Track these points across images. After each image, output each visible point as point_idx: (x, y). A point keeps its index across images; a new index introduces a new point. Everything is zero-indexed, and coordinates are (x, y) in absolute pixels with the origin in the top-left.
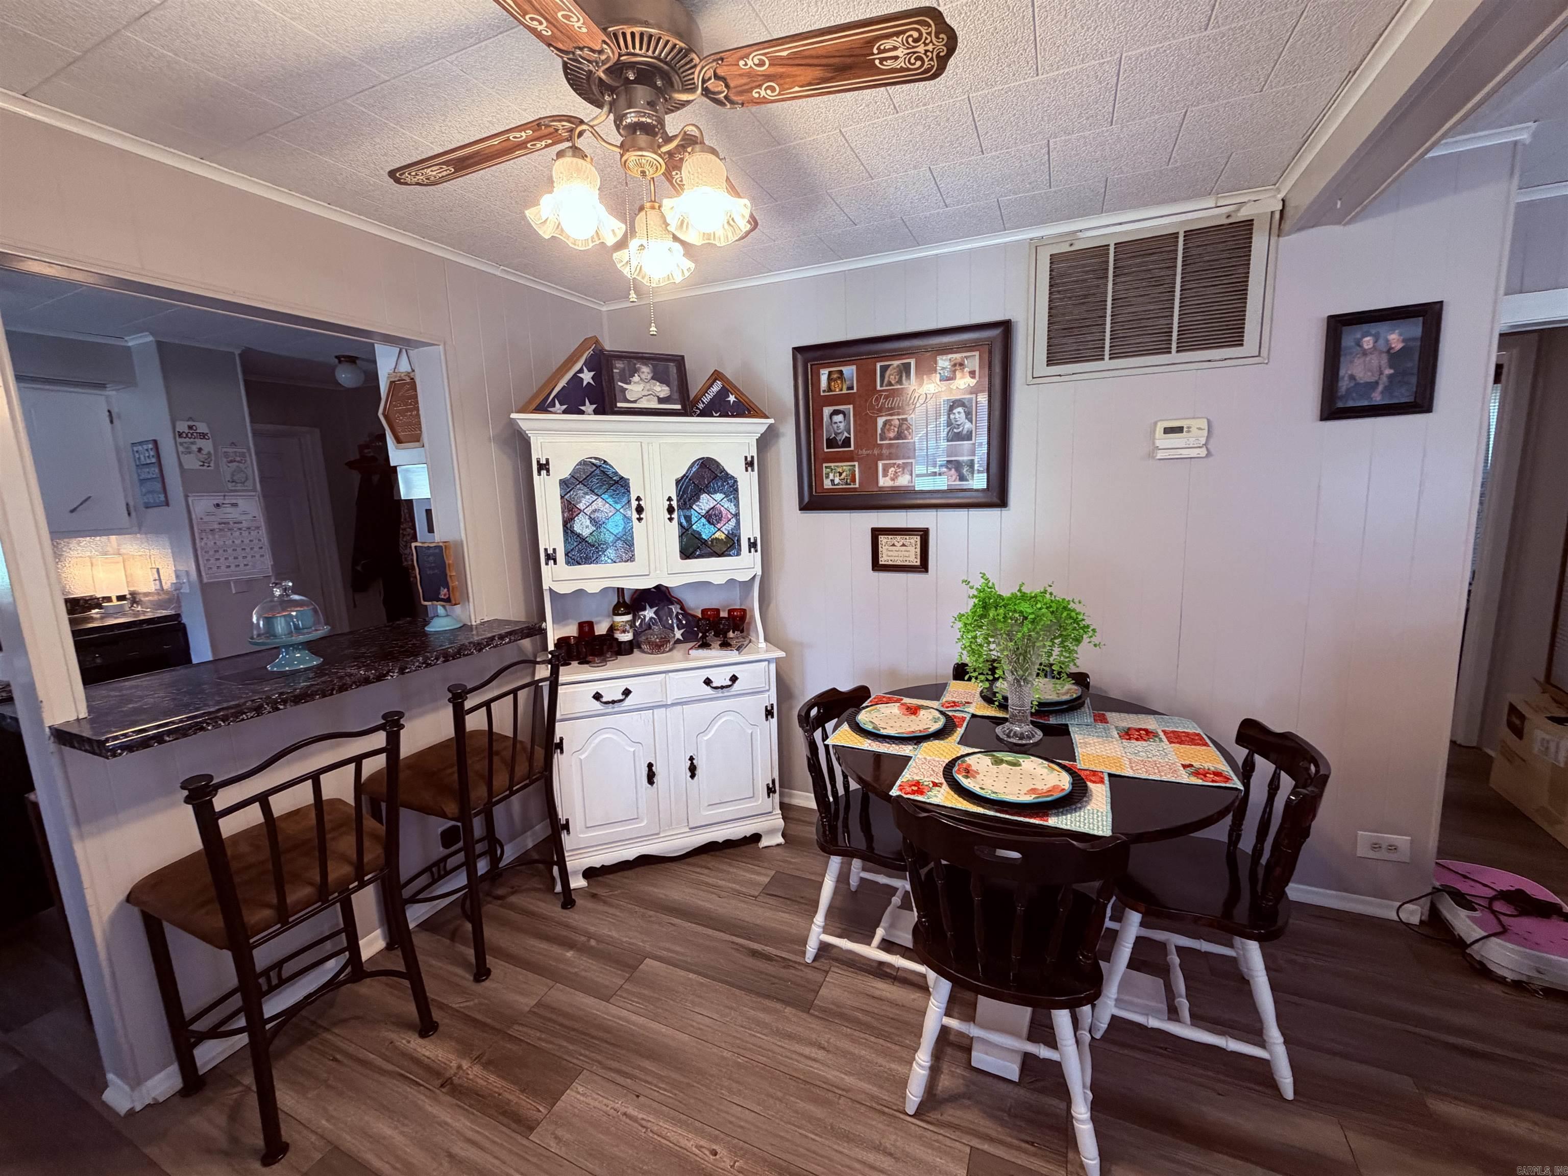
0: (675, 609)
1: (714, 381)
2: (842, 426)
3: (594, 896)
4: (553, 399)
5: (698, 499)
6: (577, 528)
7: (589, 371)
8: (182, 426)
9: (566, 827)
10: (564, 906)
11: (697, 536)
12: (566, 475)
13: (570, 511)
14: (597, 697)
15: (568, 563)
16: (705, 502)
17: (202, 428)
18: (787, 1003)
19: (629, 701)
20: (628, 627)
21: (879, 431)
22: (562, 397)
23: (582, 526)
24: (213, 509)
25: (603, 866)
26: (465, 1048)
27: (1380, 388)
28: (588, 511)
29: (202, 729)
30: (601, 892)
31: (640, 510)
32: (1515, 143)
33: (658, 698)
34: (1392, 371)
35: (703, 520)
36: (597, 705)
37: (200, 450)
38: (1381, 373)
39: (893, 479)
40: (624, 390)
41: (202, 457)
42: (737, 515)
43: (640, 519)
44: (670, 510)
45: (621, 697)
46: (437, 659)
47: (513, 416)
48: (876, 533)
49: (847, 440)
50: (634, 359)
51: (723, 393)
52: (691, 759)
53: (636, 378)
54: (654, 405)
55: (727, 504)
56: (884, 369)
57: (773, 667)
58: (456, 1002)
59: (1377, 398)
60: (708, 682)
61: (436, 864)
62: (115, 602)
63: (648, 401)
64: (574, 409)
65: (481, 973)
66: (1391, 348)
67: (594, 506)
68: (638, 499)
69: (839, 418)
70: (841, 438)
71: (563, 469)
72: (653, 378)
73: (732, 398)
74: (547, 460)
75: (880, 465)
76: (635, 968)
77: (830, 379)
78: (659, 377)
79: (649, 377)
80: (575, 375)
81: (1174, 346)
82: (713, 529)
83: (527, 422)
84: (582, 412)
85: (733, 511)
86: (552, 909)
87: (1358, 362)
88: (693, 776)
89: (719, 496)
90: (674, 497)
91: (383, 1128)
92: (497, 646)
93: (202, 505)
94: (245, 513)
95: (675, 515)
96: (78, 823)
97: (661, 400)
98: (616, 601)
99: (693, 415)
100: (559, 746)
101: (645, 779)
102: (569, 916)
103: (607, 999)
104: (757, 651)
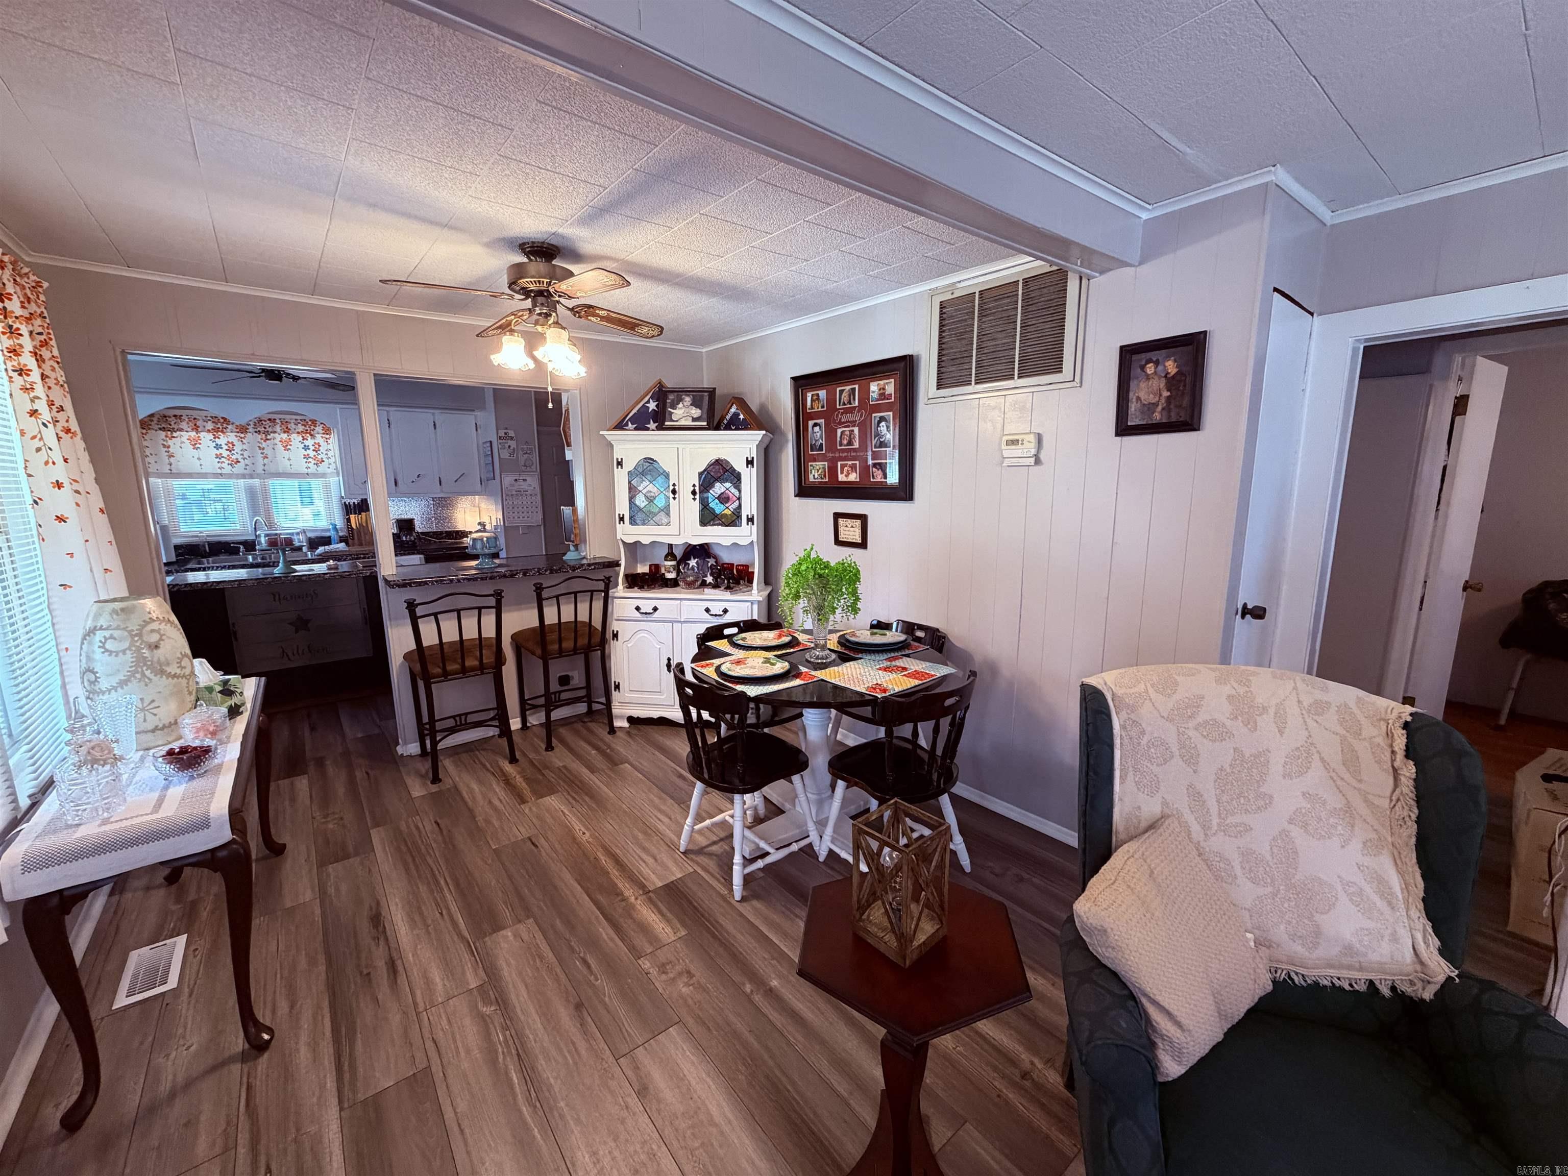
1: (733, 405)
2: (818, 434)
3: (629, 733)
4: (628, 422)
5: (713, 486)
6: (637, 502)
7: (653, 401)
8: (502, 433)
9: (617, 687)
10: (609, 733)
11: (712, 511)
12: (631, 468)
13: (633, 491)
14: (638, 609)
15: (631, 523)
16: (719, 488)
17: (511, 434)
18: (672, 798)
19: (656, 615)
20: (672, 569)
21: (838, 439)
22: (633, 421)
23: (640, 501)
24: (514, 483)
25: (640, 718)
26: (522, 773)
27: (1160, 408)
28: (644, 492)
30: (634, 732)
31: (674, 492)
32: (1267, 184)
33: (671, 615)
34: (1169, 394)
35: (717, 501)
36: (637, 614)
37: (509, 447)
38: (1161, 395)
39: (847, 476)
40: (671, 413)
41: (511, 451)
42: (739, 499)
43: (674, 498)
44: (694, 493)
45: (652, 611)
47: (602, 433)
48: (837, 516)
49: (822, 444)
50: (680, 393)
51: (738, 413)
53: (681, 405)
54: (689, 423)
55: (733, 490)
56: (841, 392)
58: (532, 756)
59: (1157, 417)
60: (707, 610)
63: (686, 420)
64: (641, 427)
65: (549, 747)
66: (1168, 373)
67: (648, 488)
68: (674, 485)
69: (817, 429)
70: (818, 444)
71: (629, 466)
72: (691, 405)
73: (743, 416)
74: (622, 459)
75: (839, 464)
76: (616, 765)
77: (812, 401)
78: (696, 404)
79: (689, 404)
80: (644, 405)
81: (1016, 373)
82: (722, 507)
83: (612, 436)
84: (648, 429)
85: (737, 494)
86: (603, 732)
87: (1143, 385)
89: (728, 485)
90: (697, 485)
93: (508, 480)
94: (530, 486)
95: (697, 497)
96: (390, 619)
97: (694, 420)
98: (667, 552)
99: (717, 428)
100: (615, 636)
101: (666, 668)
102: (608, 738)
103: (592, 772)
104: (751, 595)
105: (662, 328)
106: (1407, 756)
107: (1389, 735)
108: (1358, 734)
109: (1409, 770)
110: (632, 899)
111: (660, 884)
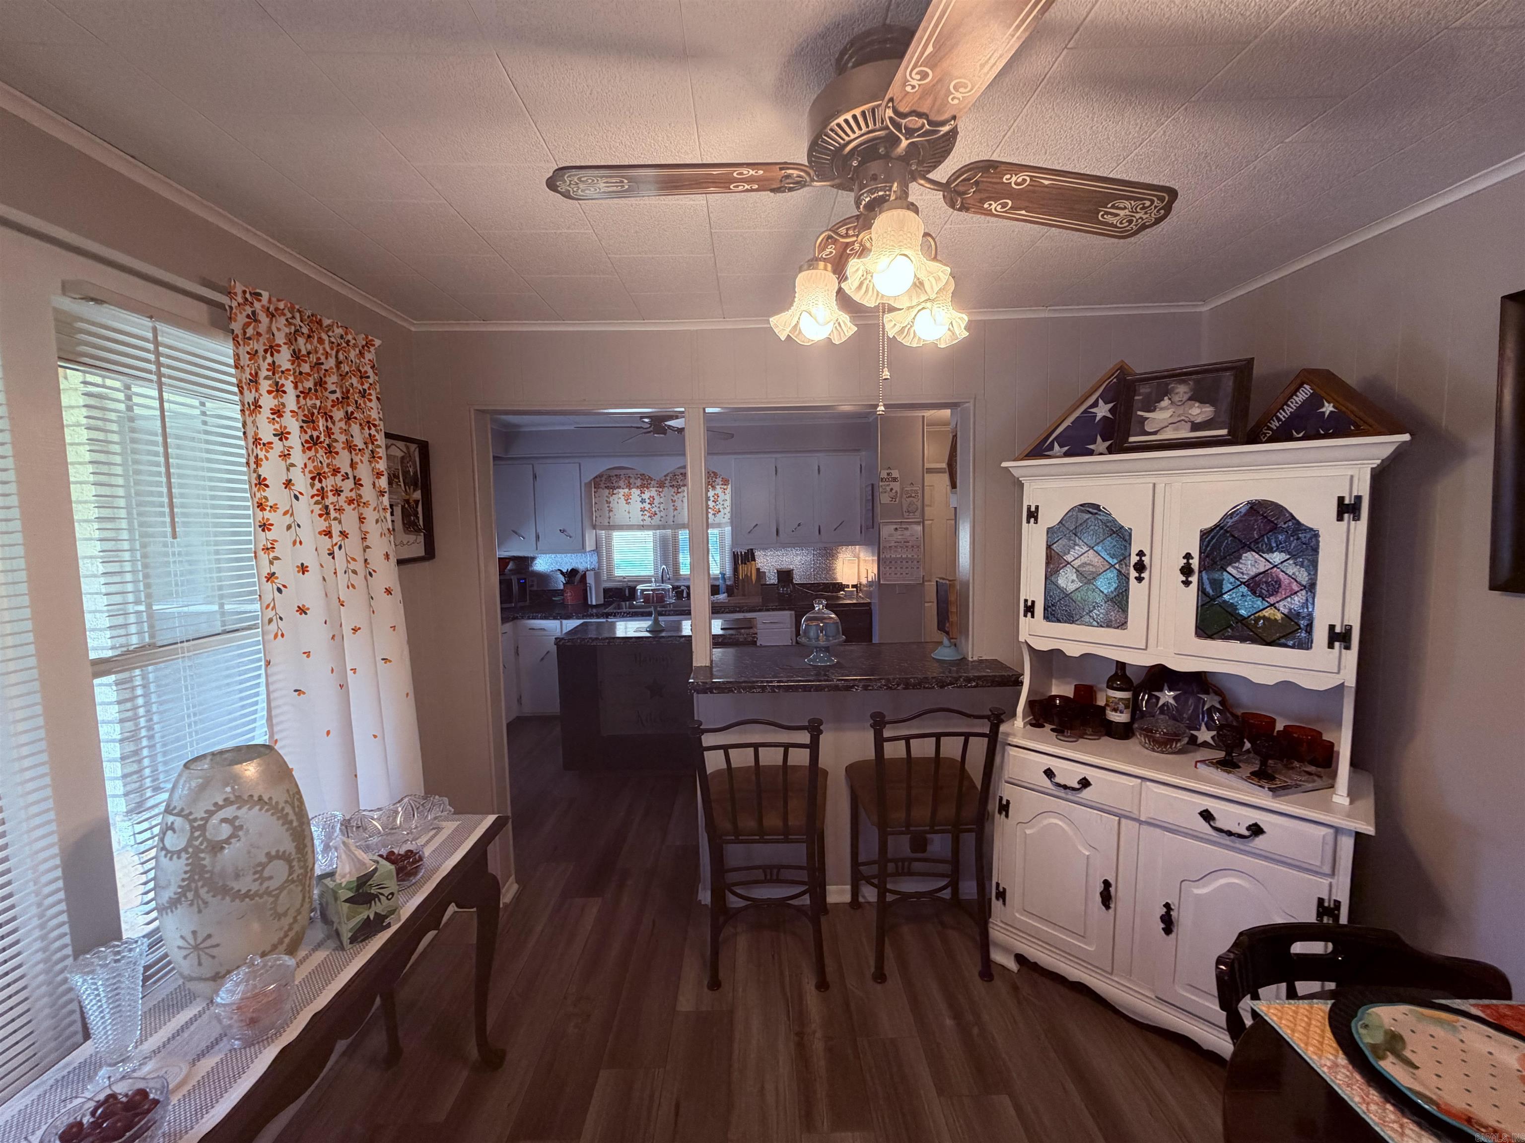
0: (1211, 700)
1: (1301, 385)
4: (1052, 442)
5: (1238, 558)
6: (1062, 582)
7: (1106, 403)
8: (884, 474)
9: (1002, 895)
11: (1230, 610)
12: (1054, 522)
13: (1054, 563)
14: (1050, 774)
15: (1046, 618)
16: (1251, 564)
17: (895, 473)
19: (1086, 794)
20: (1121, 706)
22: (1062, 440)
23: (1067, 580)
24: (893, 532)
26: (828, 1021)
28: (1077, 563)
31: (1140, 567)
33: (1126, 806)
35: (1244, 589)
36: (1046, 782)
37: (892, 489)
40: (1143, 420)
41: (893, 494)
42: (1309, 588)
43: (1140, 579)
44: (1187, 570)
45: (1077, 786)
47: (1004, 464)
51: (1315, 401)
52: (1167, 906)
53: (1166, 402)
54: (1185, 433)
55: (1292, 569)
57: (1347, 845)
58: (850, 981)
60: (1207, 816)
61: (903, 860)
62: (850, 589)
63: (1176, 429)
64: (1078, 448)
65: (879, 970)
67: (1083, 559)
68: (1141, 554)
71: (1050, 517)
72: (1190, 399)
73: (1328, 408)
74: (1037, 507)
76: (988, 1091)
78: (1198, 397)
79: (1186, 397)
80: (1085, 411)
82: (1259, 603)
83: (1019, 467)
84: (1091, 453)
85: (1302, 579)
88: (1168, 930)
89: (1277, 557)
90: (1196, 554)
93: (887, 529)
94: (912, 535)
95: (1194, 579)
97: (1195, 427)
98: (1113, 672)
99: (1253, 438)
100: (1004, 808)
101: (1098, 899)
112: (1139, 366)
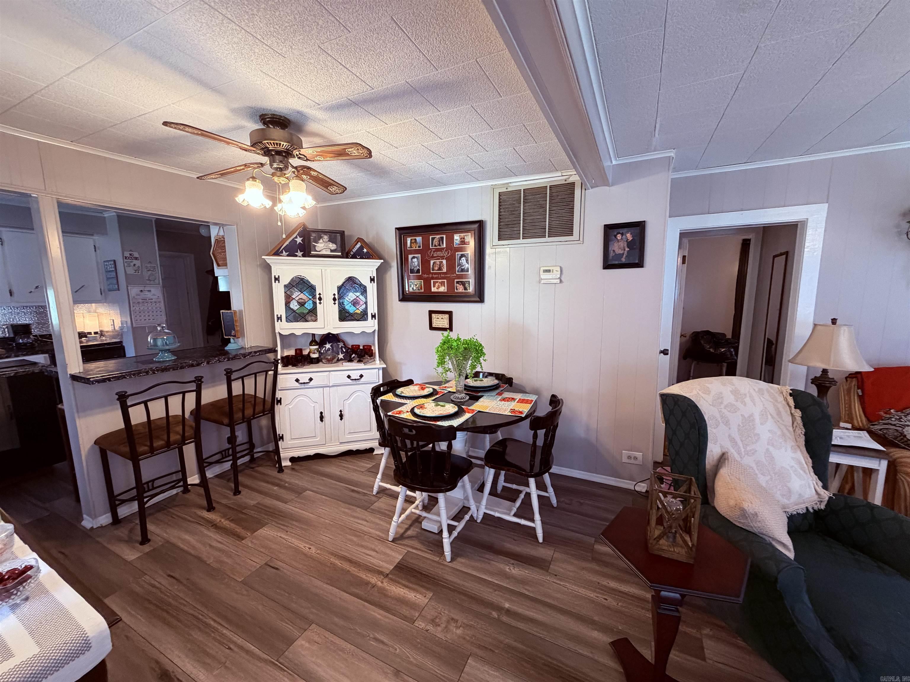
0: (341, 345)
1: (358, 242)
2: (416, 263)
3: (293, 469)
4: (282, 250)
5: (348, 295)
6: (292, 306)
7: (300, 237)
8: (127, 254)
9: (282, 438)
10: (279, 472)
11: (347, 311)
12: (287, 282)
13: (288, 299)
14: (297, 380)
15: (287, 321)
16: (351, 296)
17: (136, 255)
18: (358, 507)
19: (312, 383)
20: (316, 351)
21: (431, 267)
22: (286, 249)
23: (294, 305)
24: (140, 293)
25: (299, 457)
26: (224, 516)
27: (625, 256)
28: (297, 299)
29: (125, 378)
30: (296, 467)
31: (320, 299)
32: (670, 156)
33: (325, 383)
34: (628, 249)
35: (350, 304)
36: (296, 384)
37: (134, 265)
38: (625, 250)
39: (437, 289)
40: (315, 246)
41: (135, 268)
42: (366, 303)
43: (320, 303)
44: (334, 299)
45: (308, 381)
46: (224, 359)
47: (263, 257)
48: (431, 312)
49: (419, 270)
50: (320, 233)
51: (361, 248)
52: (341, 411)
53: (321, 241)
54: (329, 253)
55: (361, 297)
56: (433, 239)
57: (381, 372)
58: (224, 501)
59: (623, 260)
60: (349, 377)
61: (225, 450)
62: (93, 335)
63: (326, 251)
64: (292, 253)
65: (237, 492)
66: (628, 240)
67: (299, 297)
68: (320, 294)
69: (415, 260)
70: (416, 269)
71: (286, 280)
72: (329, 241)
73: (365, 250)
74: (279, 276)
75: (432, 281)
76: (301, 493)
77: (411, 243)
78: (331, 240)
79: (327, 240)
80: (293, 239)
81: (547, 234)
82: (355, 309)
83: (270, 260)
84: (296, 256)
85: (364, 300)
86: (274, 473)
87: (616, 244)
88: (341, 419)
89: (358, 294)
90: (336, 294)
91: (187, 537)
92: (253, 356)
93: (134, 291)
94: (154, 295)
95: (337, 302)
96: (78, 412)
97: (332, 251)
98: (311, 339)
99: (347, 258)
100: (279, 402)
101: (319, 419)
102: (280, 475)
103: (286, 503)
104: (375, 364)
105: (346, 189)
106: (795, 408)
107: (786, 399)
108: (776, 401)
109: (798, 414)
110: (379, 584)
111: (392, 567)
112: (310, 226)
